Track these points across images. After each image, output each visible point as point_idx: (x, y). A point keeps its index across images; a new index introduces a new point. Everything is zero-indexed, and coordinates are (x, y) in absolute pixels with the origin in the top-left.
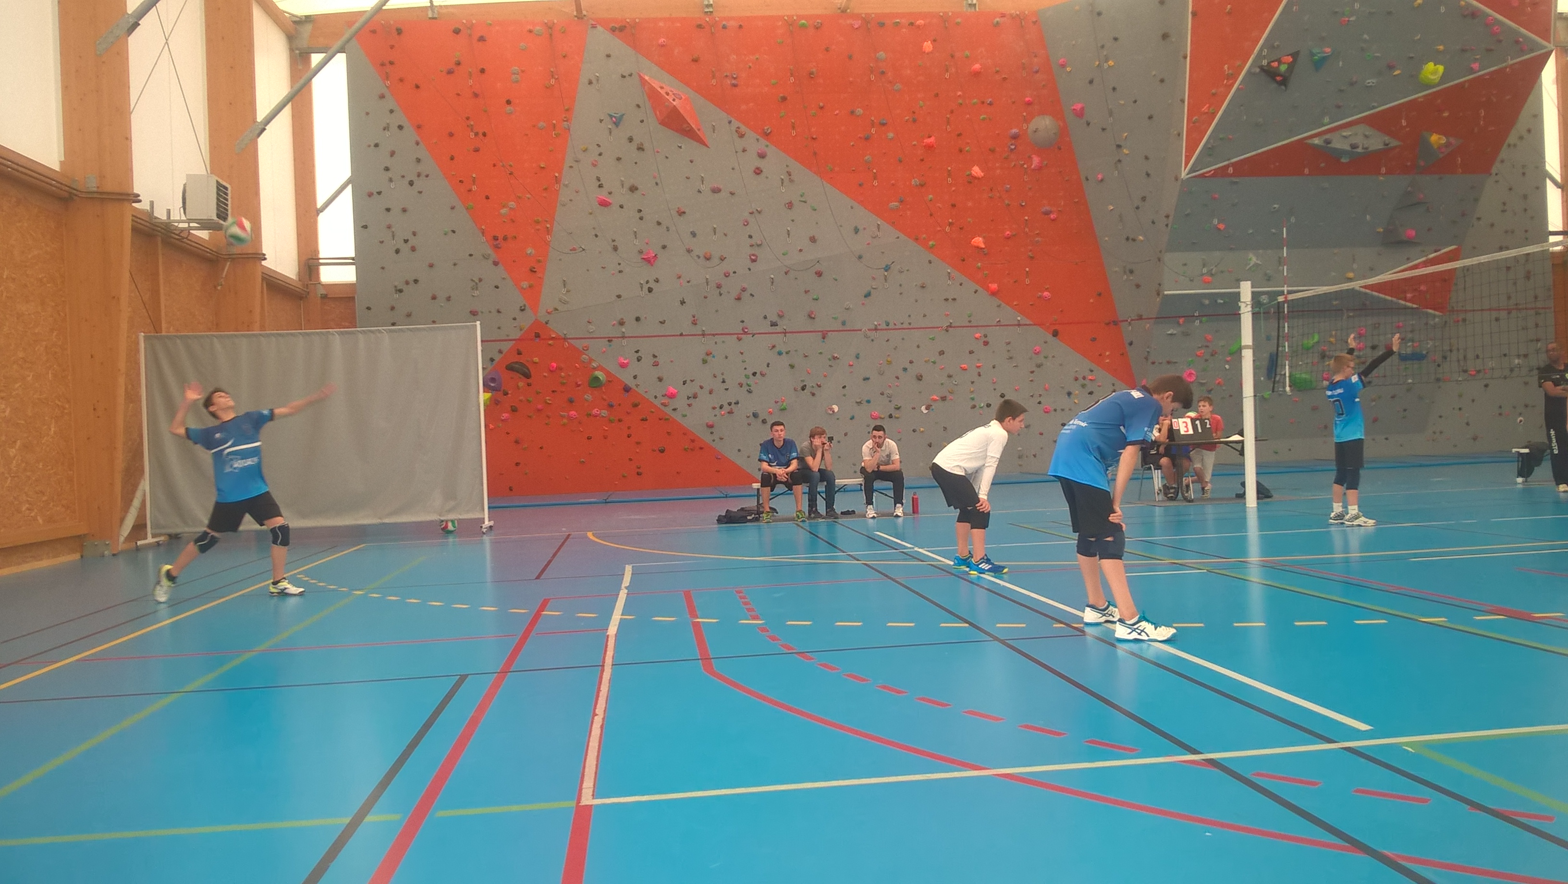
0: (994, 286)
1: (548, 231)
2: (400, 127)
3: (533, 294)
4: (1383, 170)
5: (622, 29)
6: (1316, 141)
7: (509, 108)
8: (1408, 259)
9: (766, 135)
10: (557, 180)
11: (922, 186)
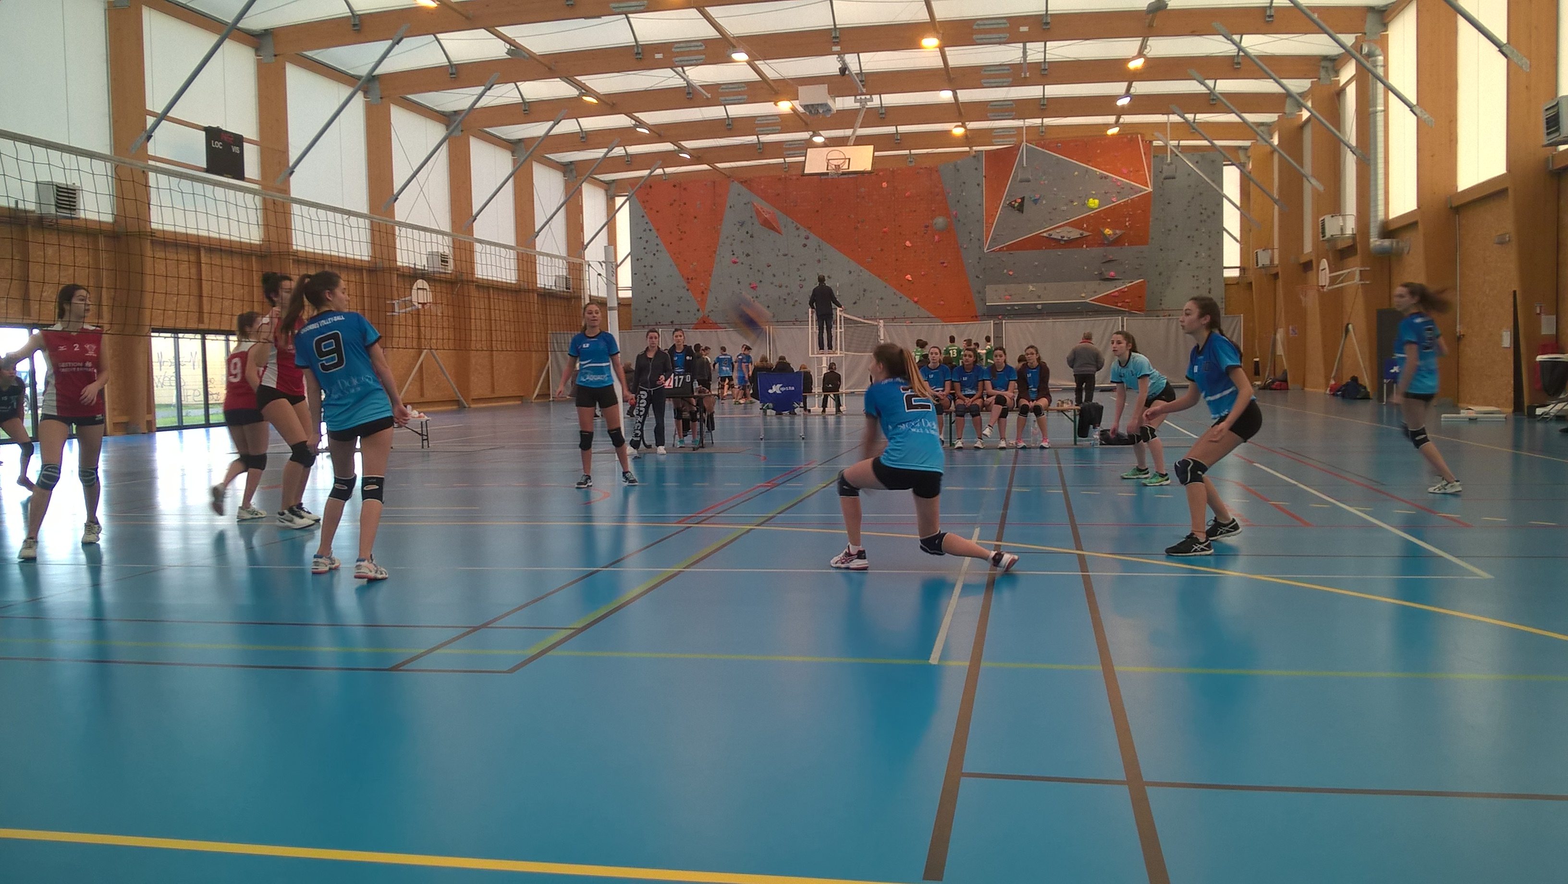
0: (916, 299)
1: (710, 276)
2: (650, 230)
3: (703, 302)
4: (1085, 246)
5: (746, 182)
6: (1045, 234)
7: (696, 220)
8: (1116, 287)
9: (810, 228)
10: (715, 252)
11: (882, 250)
